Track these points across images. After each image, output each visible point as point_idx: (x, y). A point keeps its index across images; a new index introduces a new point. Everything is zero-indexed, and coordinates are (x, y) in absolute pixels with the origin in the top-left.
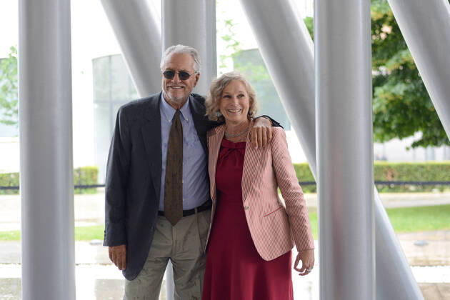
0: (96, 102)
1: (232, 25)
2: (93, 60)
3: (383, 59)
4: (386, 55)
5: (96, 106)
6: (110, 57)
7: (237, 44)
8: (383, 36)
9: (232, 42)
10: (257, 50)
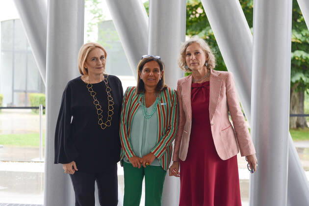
0: (2, 51)
1: (98, 3)
2: (2, 22)
3: (196, 31)
4: (199, 28)
5: (3, 54)
6: (14, 20)
7: (100, 16)
8: (197, 15)
9: (97, 15)
10: (111, 21)
